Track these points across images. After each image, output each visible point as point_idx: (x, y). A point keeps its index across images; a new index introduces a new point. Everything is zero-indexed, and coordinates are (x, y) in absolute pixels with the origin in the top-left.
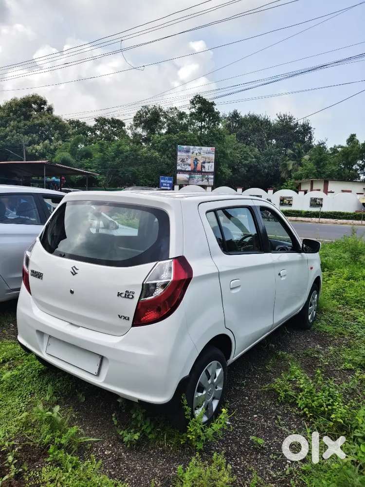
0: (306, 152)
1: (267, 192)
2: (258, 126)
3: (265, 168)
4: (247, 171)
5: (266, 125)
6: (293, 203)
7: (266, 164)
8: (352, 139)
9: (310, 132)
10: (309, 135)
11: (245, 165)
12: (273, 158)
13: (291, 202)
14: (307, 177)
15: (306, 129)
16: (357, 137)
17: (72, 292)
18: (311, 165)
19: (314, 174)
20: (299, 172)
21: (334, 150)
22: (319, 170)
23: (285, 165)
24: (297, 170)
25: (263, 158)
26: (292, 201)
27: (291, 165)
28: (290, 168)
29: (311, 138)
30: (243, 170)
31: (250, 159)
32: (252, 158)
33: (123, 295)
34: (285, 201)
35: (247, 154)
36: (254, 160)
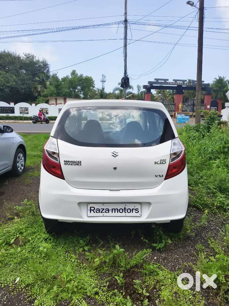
0: (47, 80)
1: (31, 105)
2: (13, 60)
3: (22, 89)
4: (10, 91)
5: (18, 60)
6: (49, 112)
7: (22, 87)
8: (74, 73)
9: (48, 67)
10: (47, 69)
11: (8, 87)
12: (26, 82)
13: (47, 112)
14: (51, 96)
15: (45, 65)
16: (77, 72)
17: (115, 168)
18: (52, 88)
19: (55, 94)
20: (45, 93)
21: (64, 80)
22: (58, 91)
23: (36, 88)
24: (43, 92)
25: (19, 82)
26: (48, 110)
27: (39, 87)
28: (39, 89)
29: (48, 71)
30: (7, 90)
31: (11, 83)
32: (12, 82)
33: (159, 163)
34: (44, 111)
35: (8, 79)
36: (14, 83)
